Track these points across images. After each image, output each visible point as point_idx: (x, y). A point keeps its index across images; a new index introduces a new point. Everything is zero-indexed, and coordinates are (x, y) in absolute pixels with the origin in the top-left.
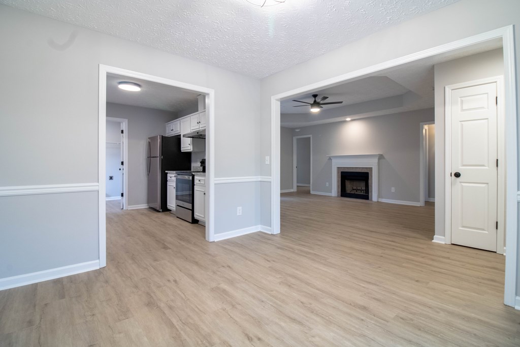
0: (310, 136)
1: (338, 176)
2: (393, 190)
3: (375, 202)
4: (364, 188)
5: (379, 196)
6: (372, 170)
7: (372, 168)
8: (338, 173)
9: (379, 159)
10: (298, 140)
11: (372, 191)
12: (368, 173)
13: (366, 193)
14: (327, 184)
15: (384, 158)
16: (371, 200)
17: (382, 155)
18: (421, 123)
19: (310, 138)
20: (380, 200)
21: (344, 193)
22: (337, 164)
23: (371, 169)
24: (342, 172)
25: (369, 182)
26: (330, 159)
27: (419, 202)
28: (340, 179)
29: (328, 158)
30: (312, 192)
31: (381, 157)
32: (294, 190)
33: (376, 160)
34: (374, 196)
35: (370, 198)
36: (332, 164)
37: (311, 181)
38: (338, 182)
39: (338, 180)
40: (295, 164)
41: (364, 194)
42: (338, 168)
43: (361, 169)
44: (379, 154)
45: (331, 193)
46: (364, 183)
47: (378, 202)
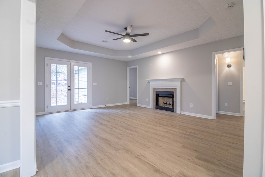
0: (137, 66)
1: (154, 94)
2: (191, 105)
3: (179, 115)
4: (171, 103)
5: (181, 110)
6: (176, 90)
7: (176, 88)
8: (154, 92)
9: (181, 82)
12: (173, 92)
13: (172, 107)
14: (147, 100)
15: (185, 81)
18: (213, 53)
19: (136, 68)
20: (182, 113)
21: (157, 106)
22: (153, 85)
24: (156, 92)
25: (175, 98)
26: (149, 82)
27: (212, 116)
30: (138, 105)
31: (183, 80)
32: (128, 102)
33: (179, 83)
34: (178, 110)
35: (175, 111)
36: (150, 86)
37: (137, 99)
38: (154, 98)
39: (154, 97)
40: (128, 86)
41: (171, 107)
42: (154, 88)
43: (169, 89)
44: (181, 78)
45: (149, 106)
46: (171, 99)
47: (180, 114)
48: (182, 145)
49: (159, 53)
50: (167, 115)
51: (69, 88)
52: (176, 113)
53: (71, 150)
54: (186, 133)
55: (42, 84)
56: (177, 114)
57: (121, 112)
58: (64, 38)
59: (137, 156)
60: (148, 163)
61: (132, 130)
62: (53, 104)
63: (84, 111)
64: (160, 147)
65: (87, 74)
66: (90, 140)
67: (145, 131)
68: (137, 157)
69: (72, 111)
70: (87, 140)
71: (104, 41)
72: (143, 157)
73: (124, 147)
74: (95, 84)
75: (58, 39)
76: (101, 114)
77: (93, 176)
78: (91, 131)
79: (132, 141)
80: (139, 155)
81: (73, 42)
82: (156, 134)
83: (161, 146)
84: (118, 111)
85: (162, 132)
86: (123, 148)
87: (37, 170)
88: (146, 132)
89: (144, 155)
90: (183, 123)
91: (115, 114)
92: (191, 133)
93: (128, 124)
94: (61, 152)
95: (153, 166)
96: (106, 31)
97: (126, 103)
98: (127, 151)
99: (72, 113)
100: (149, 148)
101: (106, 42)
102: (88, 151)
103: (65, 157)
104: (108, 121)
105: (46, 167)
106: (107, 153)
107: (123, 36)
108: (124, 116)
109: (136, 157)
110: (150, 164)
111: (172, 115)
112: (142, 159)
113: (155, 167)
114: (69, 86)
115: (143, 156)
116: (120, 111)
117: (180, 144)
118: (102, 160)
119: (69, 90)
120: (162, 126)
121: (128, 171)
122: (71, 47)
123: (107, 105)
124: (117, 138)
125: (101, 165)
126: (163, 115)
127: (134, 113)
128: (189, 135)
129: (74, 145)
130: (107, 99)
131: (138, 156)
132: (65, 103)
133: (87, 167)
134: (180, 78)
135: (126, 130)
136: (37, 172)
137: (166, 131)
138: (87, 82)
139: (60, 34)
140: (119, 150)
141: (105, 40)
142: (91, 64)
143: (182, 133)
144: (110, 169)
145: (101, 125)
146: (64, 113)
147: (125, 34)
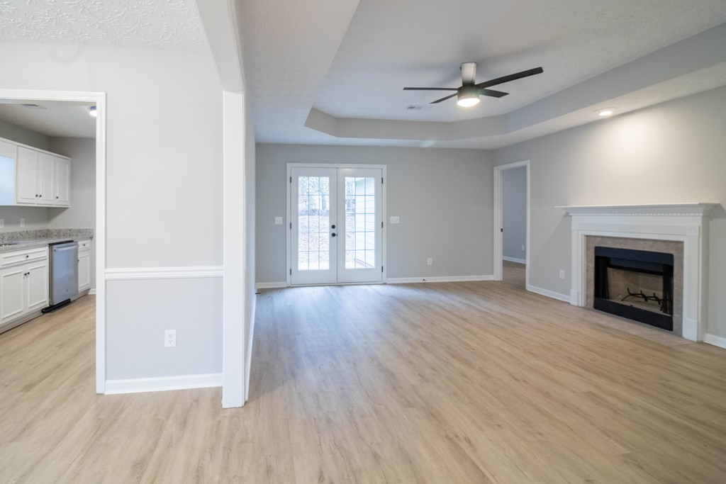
0: (527, 163)
1: (587, 256)
3: (689, 344)
4: (660, 295)
5: (705, 327)
6: (682, 249)
7: (682, 242)
8: (588, 249)
9: (707, 218)
10: (504, 172)
11: (681, 309)
12: (671, 256)
14: (562, 274)
16: (680, 335)
17: (717, 207)
19: (524, 168)
20: (710, 339)
21: (602, 299)
22: (583, 228)
23: (679, 245)
24: (597, 249)
25: (675, 280)
26: (567, 215)
28: (592, 265)
29: (564, 213)
30: (529, 287)
31: (711, 213)
32: (497, 275)
33: (696, 221)
34: (689, 324)
35: (675, 327)
36: (573, 228)
37: (528, 262)
38: (587, 271)
39: (587, 266)
40: (498, 224)
41: (661, 313)
42: (587, 236)
43: (651, 243)
44: (700, 204)
45: (569, 295)
46: (659, 281)
47: (702, 343)
48: (626, 452)
49: (605, 113)
50: (634, 339)
51: (334, 231)
52: (681, 336)
53: (310, 376)
54: (676, 419)
55: (281, 223)
56: (685, 343)
57: (463, 303)
58: (319, 117)
59: (452, 436)
60: (474, 464)
61: (470, 365)
62: (302, 266)
63: (366, 290)
64: (538, 436)
65: (376, 196)
66: (355, 364)
67: (513, 377)
68: (452, 440)
69: (340, 285)
70: (348, 362)
71: (411, 108)
72: (466, 444)
73: (426, 403)
74: (395, 220)
75: (306, 125)
76: (403, 301)
77: (333, 443)
78: (365, 343)
79: (455, 394)
80: (457, 436)
81: (338, 123)
82: (547, 395)
83: (540, 434)
84: (454, 300)
85: (575, 392)
86: (424, 405)
87: (247, 399)
88: (515, 379)
89: (472, 439)
90: (689, 379)
91: (442, 308)
92: (699, 422)
93: (468, 345)
94: (294, 375)
95: (484, 475)
96: (405, 89)
97: (491, 278)
98: (433, 416)
99: (339, 289)
100: (499, 426)
101: (419, 108)
102: (342, 389)
103: (296, 388)
104: (414, 326)
105: (261, 398)
106: (380, 405)
107: (456, 92)
108: (465, 320)
109: (448, 438)
110: (478, 468)
111: (652, 342)
112: (461, 448)
113: (488, 479)
114: (333, 227)
115: (469, 441)
116: (460, 302)
117: (620, 447)
118: (363, 416)
119: (334, 235)
120: (587, 373)
121: (411, 462)
122: (335, 136)
123: (429, 280)
124: (420, 375)
125: (357, 429)
126: (614, 336)
127: (502, 314)
128: (687, 428)
129: (320, 368)
130: (430, 261)
131: (455, 439)
132: (325, 265)
133: (329, 421)
134: (698, 203)
135: (452, 360)
136: (246, 403)
137: (591, 393)
138: (376, 214)
139: (309, 110)
140: (412, 407)
141: (413, 104)
142: (385, 167)
143: (654, 415)
144: (372, 444)
145: (393, 332)
146: (322, 288)
147: (461, 85)
